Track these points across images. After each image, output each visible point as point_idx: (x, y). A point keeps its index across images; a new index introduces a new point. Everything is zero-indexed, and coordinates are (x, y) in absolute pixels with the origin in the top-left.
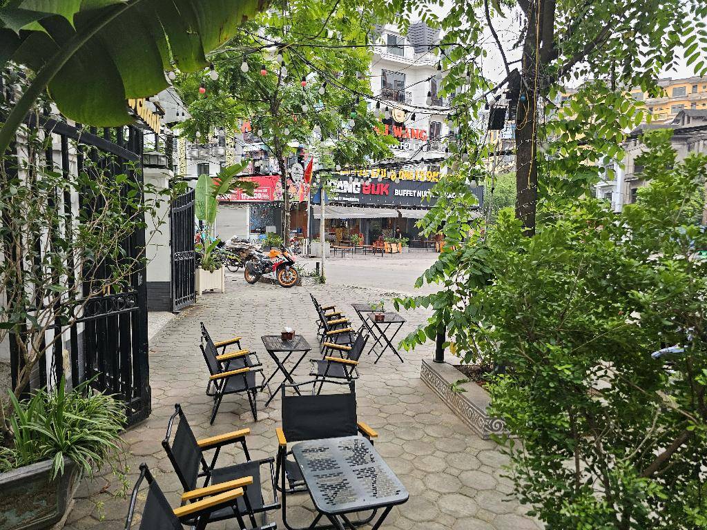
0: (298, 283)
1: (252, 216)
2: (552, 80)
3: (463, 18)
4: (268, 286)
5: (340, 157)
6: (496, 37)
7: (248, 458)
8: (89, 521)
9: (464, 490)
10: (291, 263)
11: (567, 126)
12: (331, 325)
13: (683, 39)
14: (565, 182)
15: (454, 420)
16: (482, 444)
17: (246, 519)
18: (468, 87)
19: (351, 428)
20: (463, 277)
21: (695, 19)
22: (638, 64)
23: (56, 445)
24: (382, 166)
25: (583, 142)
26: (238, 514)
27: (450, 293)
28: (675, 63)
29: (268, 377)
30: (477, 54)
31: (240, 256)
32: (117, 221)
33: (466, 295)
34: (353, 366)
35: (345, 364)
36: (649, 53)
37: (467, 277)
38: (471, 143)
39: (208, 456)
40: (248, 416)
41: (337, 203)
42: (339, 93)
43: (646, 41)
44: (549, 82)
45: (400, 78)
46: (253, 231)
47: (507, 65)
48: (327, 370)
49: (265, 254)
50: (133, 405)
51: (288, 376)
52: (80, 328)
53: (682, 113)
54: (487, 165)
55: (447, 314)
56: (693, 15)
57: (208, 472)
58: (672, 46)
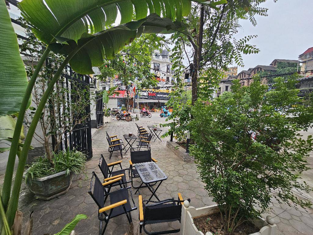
0: (131, 120)
1: (118, 102)
2: (201, 66)
3: (178, 49)
4: (123, 121)
5: (143, 86)
6: (187, 54)
7: (122, 169)
8: (76, 187)
9: (180, 175)
10: (129, 114)
11: (205, 78)
12: (142, 132)
13: (234, 57)
14: (205, 93)
15: (176, 156)
16: (183, 163)
17: (122, 185)
18: (179, 67)
19: (150, 160)
20: (178, 118)
21: (237, 51)
22: (223, 63)
23: (67, 166)
24: (154, 88)
25: (209, 83)
26: (120, 184)
27: (175, 123)
28: (232, 63)
29: (125, 146)
30: (181, 59)
31: (115, 113)
32: (84, 103)
33: (179, 123)
34: (149, 143)
35: (146, 142)
36: (225, 60)
37: (179, 118)
38: (180, 82)
39: (110, 168)
40: (120, 157)
41: (142, 98)
42: (142, 68)
43: (225, 57)
44: (200, 67)
45: (159, 65)
46: (118, 106)
47: (189, 62)
48: (142, 144)
49: (122, 112)
50: (87, 155)
51: (131, 146)
52: (72, 133)
53: (230, 76)
54: (184, 88)
55: (174, 128)
56: (237, 50)
57: (111, 173)
58: (231, 58)
